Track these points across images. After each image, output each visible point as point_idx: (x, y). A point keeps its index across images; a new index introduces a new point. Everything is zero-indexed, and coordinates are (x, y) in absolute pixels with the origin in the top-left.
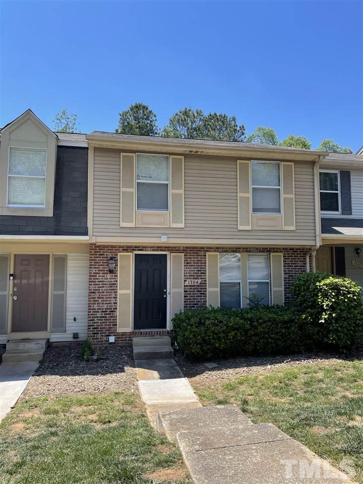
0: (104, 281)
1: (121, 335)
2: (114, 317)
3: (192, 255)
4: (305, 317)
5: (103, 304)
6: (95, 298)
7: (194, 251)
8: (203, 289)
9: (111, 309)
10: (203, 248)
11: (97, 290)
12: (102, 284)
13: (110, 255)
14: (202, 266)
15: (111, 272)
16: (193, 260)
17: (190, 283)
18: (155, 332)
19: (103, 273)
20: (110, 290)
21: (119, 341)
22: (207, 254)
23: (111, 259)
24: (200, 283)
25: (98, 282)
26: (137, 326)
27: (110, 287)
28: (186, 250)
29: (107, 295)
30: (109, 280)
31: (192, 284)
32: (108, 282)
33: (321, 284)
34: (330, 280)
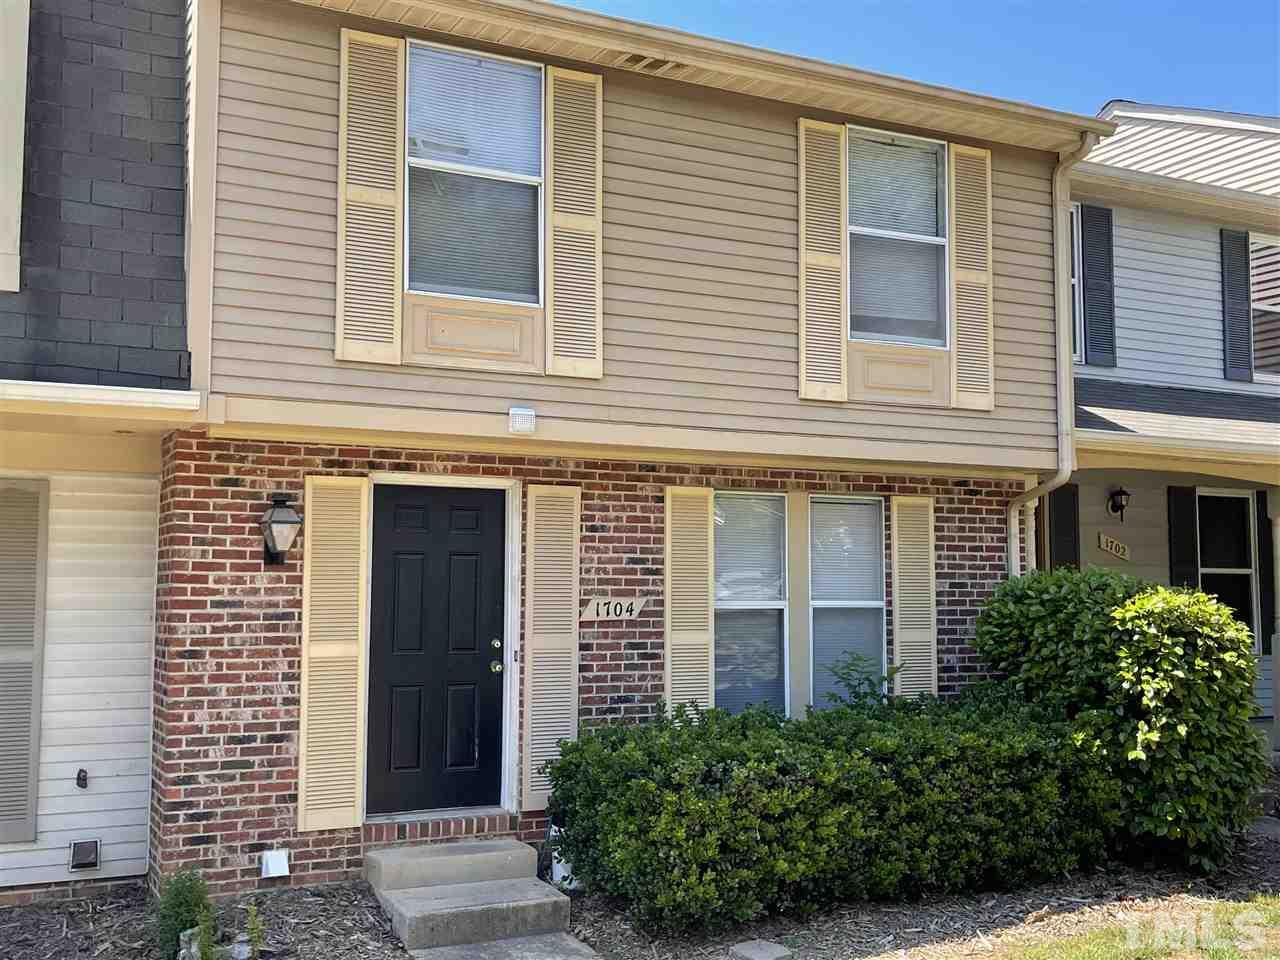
0: (240, 604)
1: (317, 843)
2: (287, 762)
3: (611, 498)
4: (1085, 741)
5: (236, 705)
6: (199, 679)
7: (618, 477)
8: (649, 635)
9: (271, 727)
10: (653, 469)
11: (205, 642)
12: (234, 617)
13: (269, 487)
14: (647, 541)
15: (273, 558)
16: (616, 515)
17: (603, 610)
18: (458, 823)
19: (234, 567)
20: (268, 641)
21: (305, 868)
22: (670, 491)
23: (279, 501)
24: (642, 614)
25: (215, 604)
26: (374, 806)
27: (269, 628)
28: (585, 476)
29: (254, 666)
30: (263, 597)
31: (612, 617)
32: (260, 605)
33: (1128, 615)
34: (1161, 599)
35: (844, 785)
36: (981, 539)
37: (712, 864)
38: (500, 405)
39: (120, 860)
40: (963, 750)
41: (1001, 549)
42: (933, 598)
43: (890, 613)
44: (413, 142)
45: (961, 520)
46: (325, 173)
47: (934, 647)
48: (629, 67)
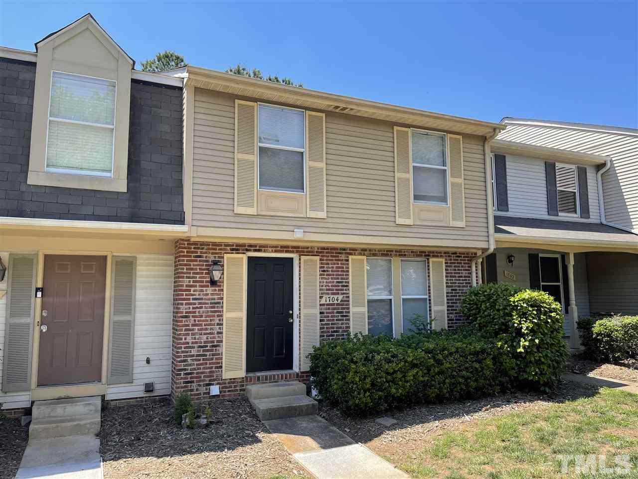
0: (202, 299)
1: (229, 383)
2: (219, 354)
3: (329, 260)
4: (501, 345)
5: (201, 334)
6: (188, 325)
7: (333, 253)
8: (344, 309)
9: (213, 342)
10: (344, 250)
11: (190, 312)
12: (200, 303)
13: (212, 258)
14: (343, 275)
15: (213, 283)
16: (331, 266)
17: (328, 300)
18: (278, 375)
19: (201, 286)
20: (212, 312)
21: (225, 392)
22: (350, 257)
23: (215, 263)
24: (341, 301)
25: (193, 299)
26: (248, 370)
27: (212, 307)
28: (321, 252)
29: (207, 321)
30: (210, 296)
31: (331, 302)
32: (209, 299)
33: (516, 300)
34: (527, 294)
35: (415, 362)
36: (462, 273)
37: (369, 390)
38: (291, 228)
39: (161, 389)
40: (457, 349)
41: (469, 277)
42: (445, 295)
43: (430, 300)
44: (260, 138)
45: (454, 267)
46: (231, 149)
47: (446, 312)
48: (334, 110)
